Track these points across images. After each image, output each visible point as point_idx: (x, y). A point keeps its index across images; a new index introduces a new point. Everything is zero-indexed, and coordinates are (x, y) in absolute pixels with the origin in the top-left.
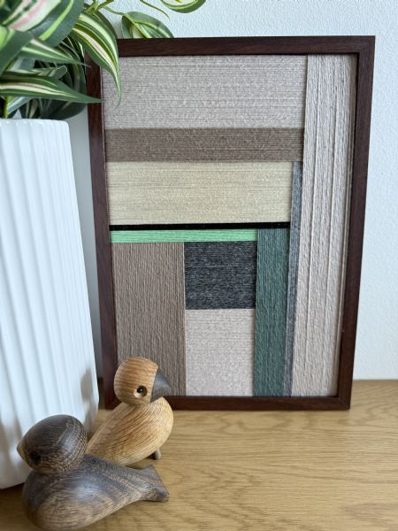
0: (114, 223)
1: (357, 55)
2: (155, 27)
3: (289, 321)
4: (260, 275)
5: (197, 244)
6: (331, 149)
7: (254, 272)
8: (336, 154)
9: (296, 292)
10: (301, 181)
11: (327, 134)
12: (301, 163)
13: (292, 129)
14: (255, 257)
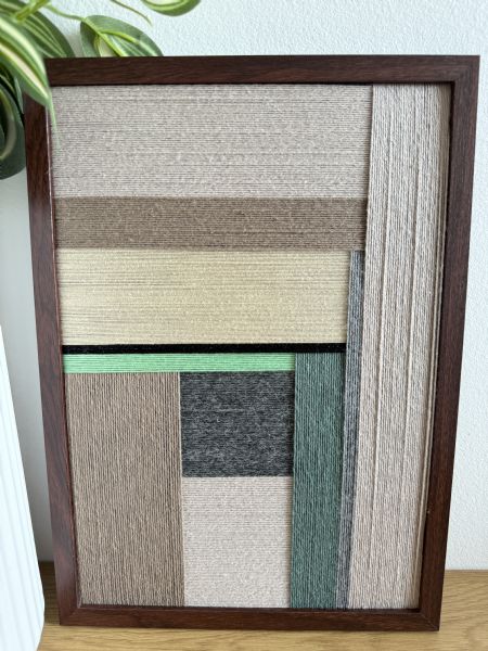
0: (69, 341)
1: (451, 85)
2: (134, 40)
3: (344, 497)
4: (299, 426)
5: (200, 375)
6: (410, 232)
7: (291, 420)
8: (417, 239)
10: (362, 282)
11: (403, 209)
12: (363, 253)
13: (349, 200)
14: (292, 396)
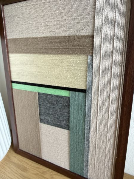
0: (13, 80)
4: (71, 115)
5: (43, 94)
9: (90, 128)
10: (92, 67)
12: (92, 56)
